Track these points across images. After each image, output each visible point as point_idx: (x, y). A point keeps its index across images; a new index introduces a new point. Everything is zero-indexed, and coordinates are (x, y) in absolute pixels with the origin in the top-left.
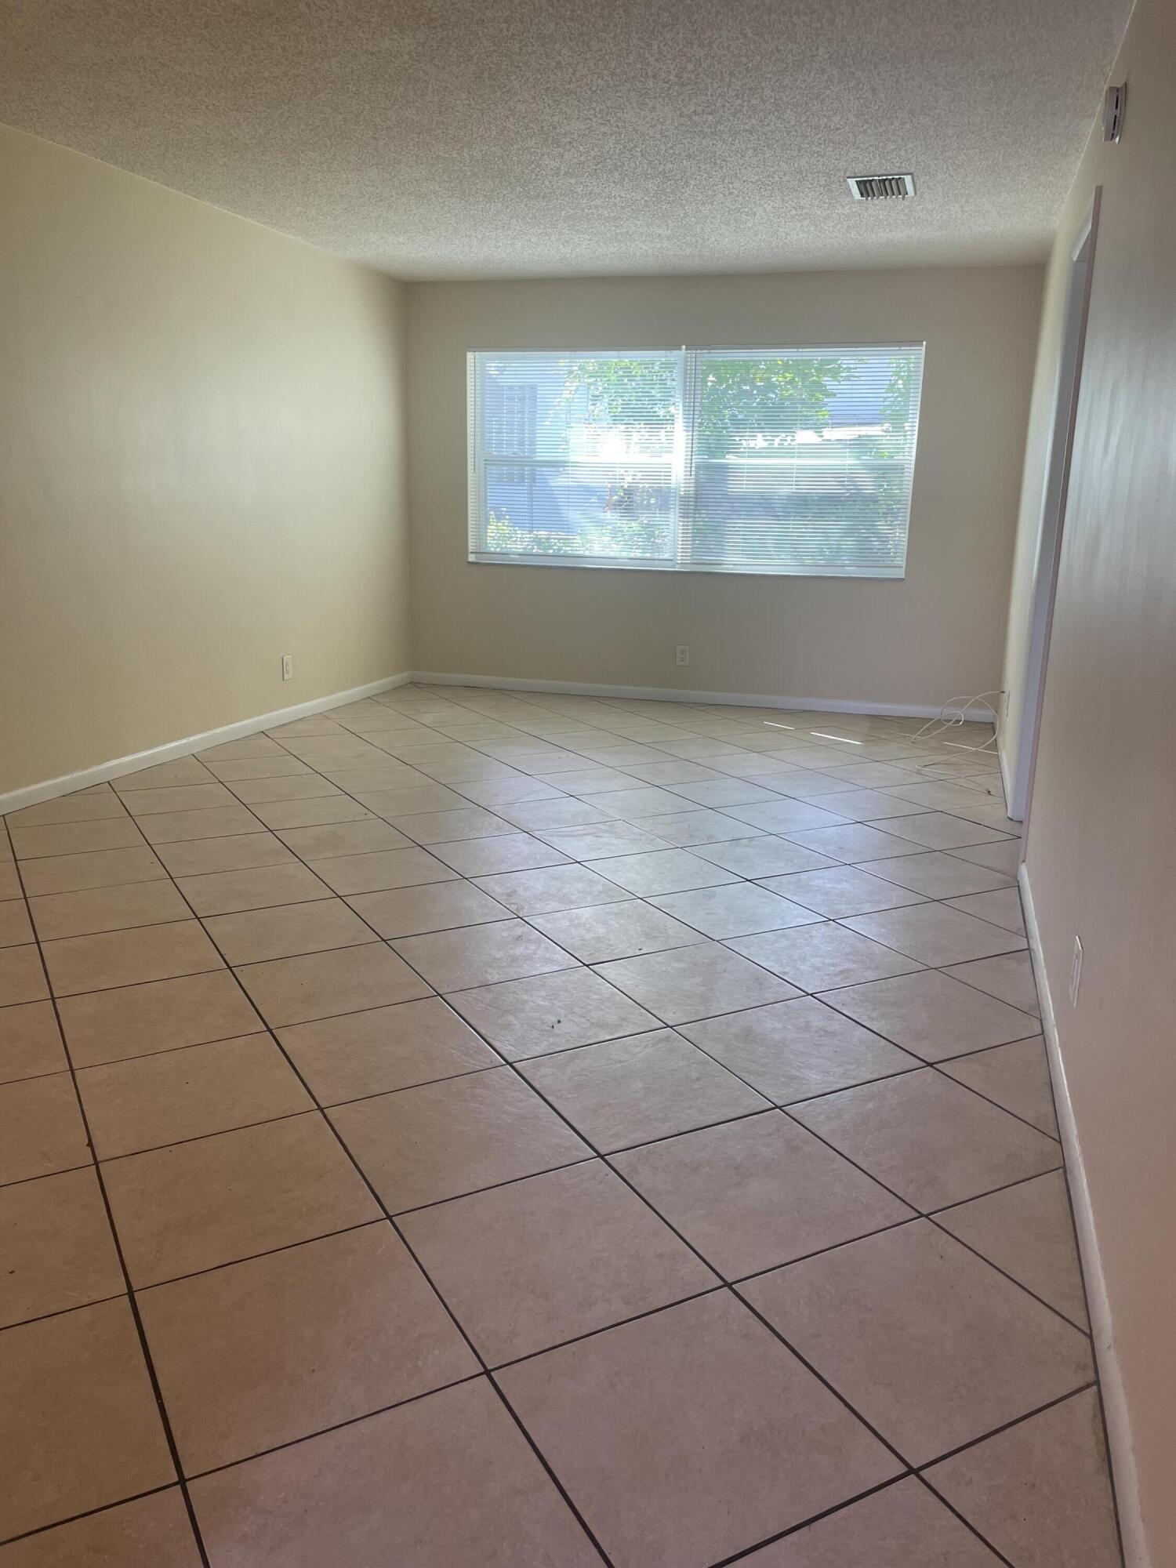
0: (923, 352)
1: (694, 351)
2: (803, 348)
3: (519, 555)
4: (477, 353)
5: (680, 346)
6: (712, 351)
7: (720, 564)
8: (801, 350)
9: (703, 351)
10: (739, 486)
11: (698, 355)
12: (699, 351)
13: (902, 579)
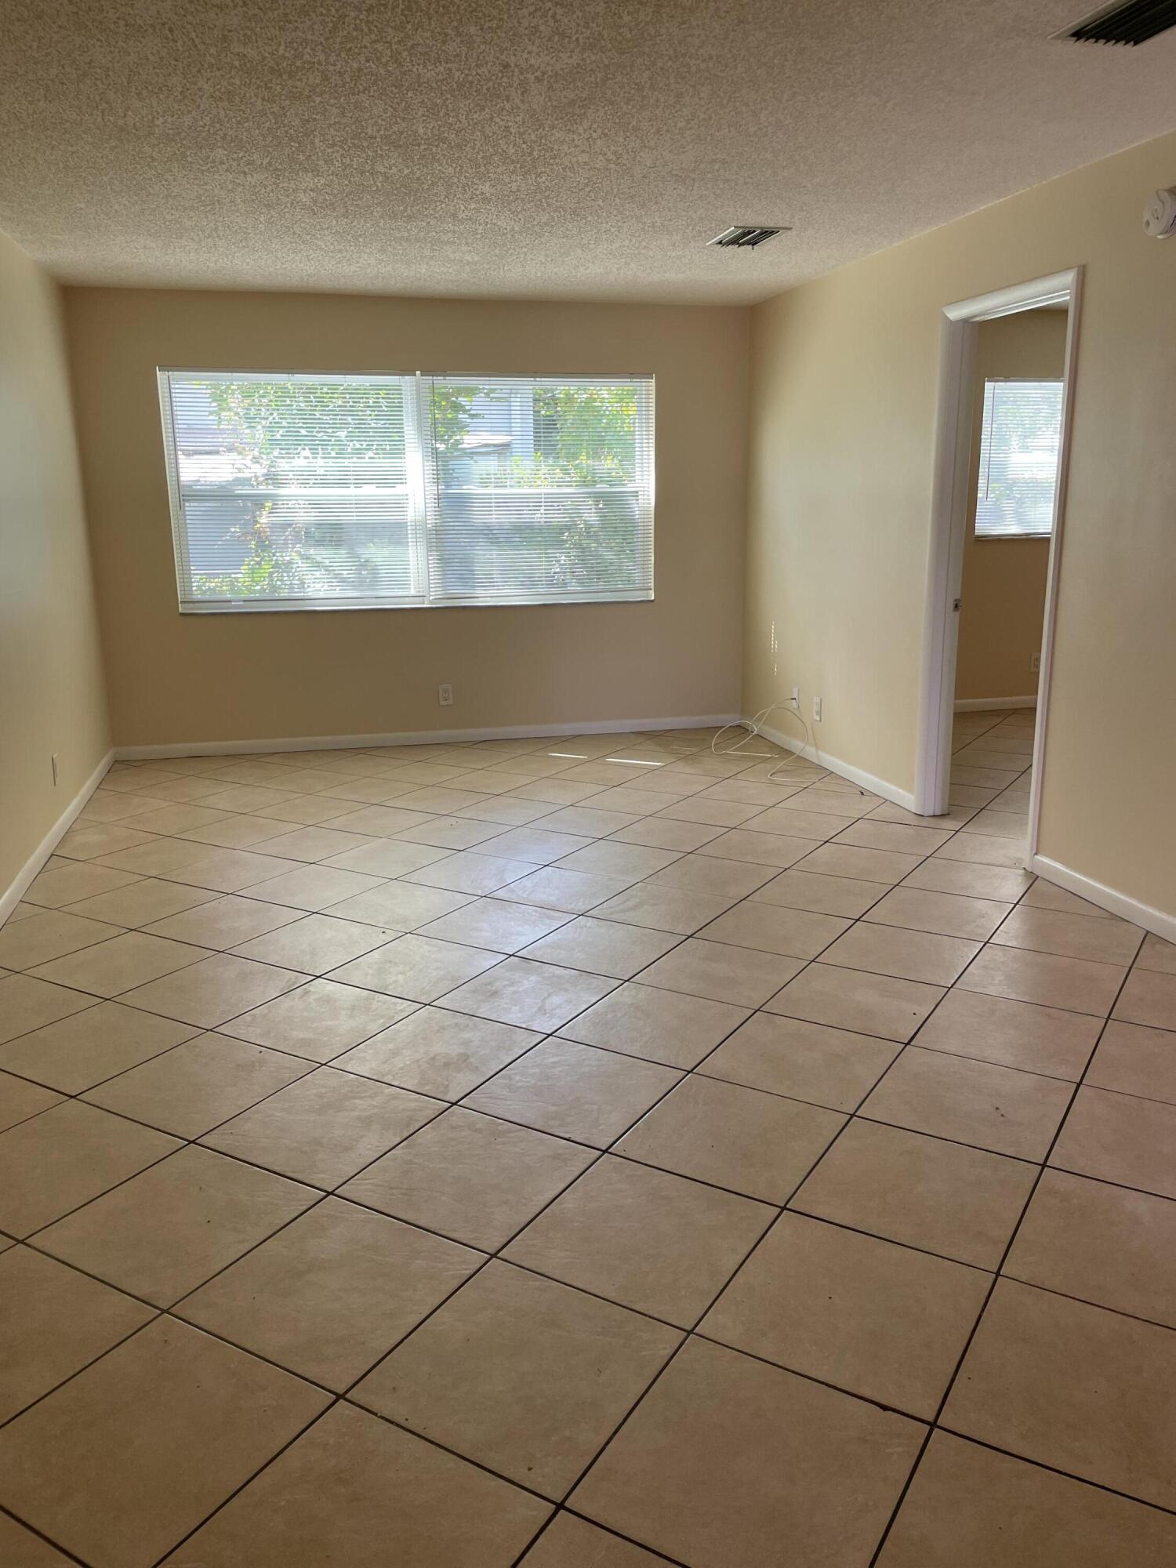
0: (653, 384)
1: (431, 378)
2: (541, 378)
3: (244, 601)
4: (170, 373)
5: (415, 371)
6: (447, 378)
7: (478, 597)
8: (538, 379)
9: (439, 378)
10: (481, 517)
11: (435, 382)
12: (435, 378)
13: (652, 601)
